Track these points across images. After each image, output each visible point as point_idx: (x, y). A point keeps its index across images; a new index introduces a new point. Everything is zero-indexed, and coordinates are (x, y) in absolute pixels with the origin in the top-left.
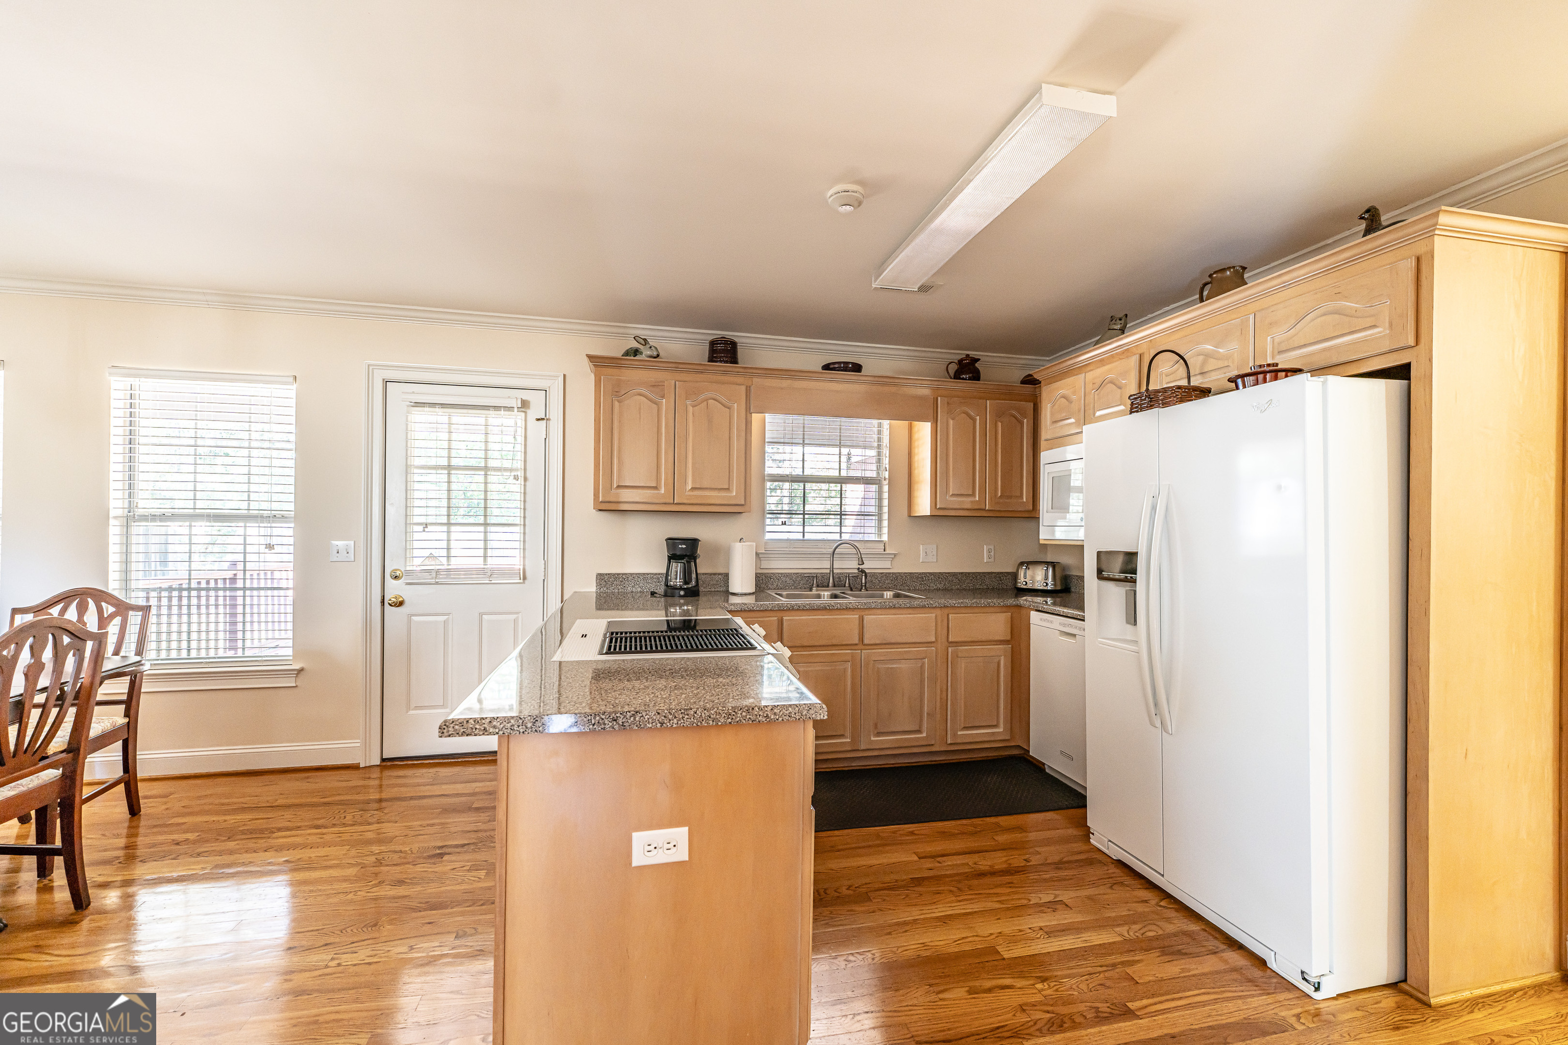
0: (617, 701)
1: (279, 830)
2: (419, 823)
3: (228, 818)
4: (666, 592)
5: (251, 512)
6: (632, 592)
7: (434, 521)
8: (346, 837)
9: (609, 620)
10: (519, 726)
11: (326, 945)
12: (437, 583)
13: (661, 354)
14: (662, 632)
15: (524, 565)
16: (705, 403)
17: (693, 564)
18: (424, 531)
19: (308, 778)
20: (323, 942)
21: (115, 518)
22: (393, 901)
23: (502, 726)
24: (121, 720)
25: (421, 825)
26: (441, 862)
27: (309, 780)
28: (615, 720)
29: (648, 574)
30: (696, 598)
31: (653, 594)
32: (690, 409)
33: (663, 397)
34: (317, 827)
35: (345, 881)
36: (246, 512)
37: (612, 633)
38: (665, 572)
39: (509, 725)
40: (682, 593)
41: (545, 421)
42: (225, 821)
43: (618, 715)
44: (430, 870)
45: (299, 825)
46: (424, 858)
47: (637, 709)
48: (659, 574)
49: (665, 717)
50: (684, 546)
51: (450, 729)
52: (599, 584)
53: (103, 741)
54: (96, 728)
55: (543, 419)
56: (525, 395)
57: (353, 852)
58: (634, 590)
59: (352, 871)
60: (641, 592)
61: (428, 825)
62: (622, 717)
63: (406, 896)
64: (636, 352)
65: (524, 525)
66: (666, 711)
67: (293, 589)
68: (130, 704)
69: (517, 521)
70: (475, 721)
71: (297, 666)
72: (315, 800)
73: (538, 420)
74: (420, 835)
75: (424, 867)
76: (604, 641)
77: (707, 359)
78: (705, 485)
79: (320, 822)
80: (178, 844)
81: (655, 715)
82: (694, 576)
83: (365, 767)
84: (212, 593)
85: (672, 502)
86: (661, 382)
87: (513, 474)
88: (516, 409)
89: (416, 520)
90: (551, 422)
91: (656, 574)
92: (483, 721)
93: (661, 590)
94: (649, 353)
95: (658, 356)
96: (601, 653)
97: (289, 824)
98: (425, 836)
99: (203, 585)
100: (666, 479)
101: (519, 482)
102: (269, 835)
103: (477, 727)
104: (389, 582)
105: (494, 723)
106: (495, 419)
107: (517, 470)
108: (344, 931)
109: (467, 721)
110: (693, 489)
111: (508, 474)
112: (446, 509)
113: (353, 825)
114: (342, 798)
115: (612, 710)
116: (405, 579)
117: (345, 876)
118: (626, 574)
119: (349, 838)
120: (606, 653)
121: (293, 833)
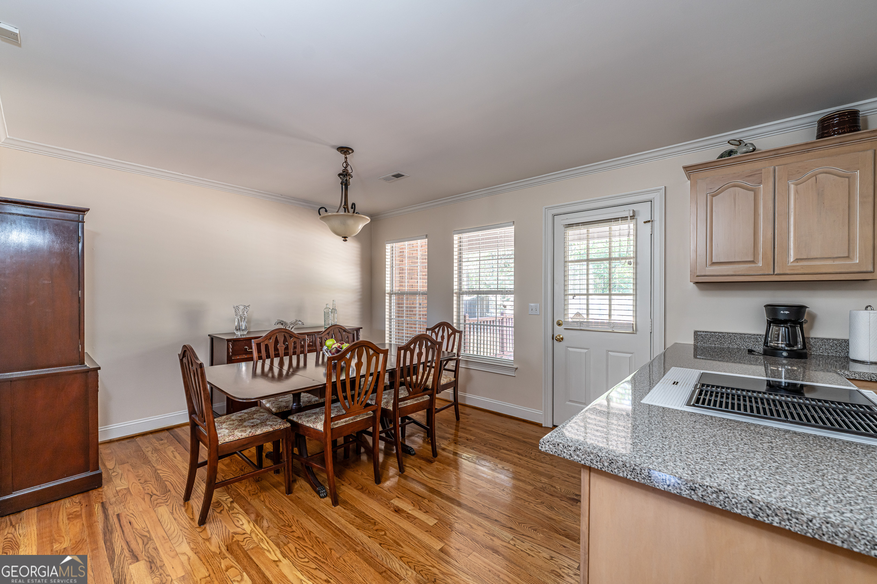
0: (698, 468)
1: (504, 449)
2: (567, 473)
3: (487, 434)
4: (765, 351)
5: (499, 289)
6: (729, 348)
7: (579, 293)
8: (530, 465)
9: (702, 371)
10: (597, 462)
11: (511, 528)
12: (581, 330)
13: (757, 147)
14: (759, 392)
15: (636, 321)
16: (815, 177)
17: (798, 329)
18: (573, 298)
19: (519, 424)
20: (510, 526)
21: (456, 293)
22: (546, 518)
23: (583, 457)
24: (453, 379)
25: (568, 475)
26: (576, 506)
27: (519, 426)
28: (694, 490)
29: (745, 334)
30: (803, 360)
31: (750, 351)
32: (792, 187)
33: (760, 183)
34: (519, 454)
35: (526, 492)
36: (497, 289)
37: (703, 385)
38: (764, 333)
39: (589, 458)
40: (785, 354)
41: (651, 222)
42: (485, 435)
43: (697, 486)
44: (569, 508)
45: (512, 449)
46: (567, 498)
47: (721, 488)
48: (758, 335)
49: (760, 509)
50: (787, 312)
51: (547, 446)
52: (696, 339)
53: (446, 386)
54: (444, 381)
55: (649, 221)
56: (635, 207)
57: (532, 476)
58: (731, 346)
59: (530, 488)
60: (737, 348)
61: (572, 476)
62: (702, 489)
63: (554, 520)
64: (730, 153)
65: (636, 294)
66: (761, 503)
67: (514, 327)
68: (456, 371)
69: (631, 292)
70: (563, 446)
71: (515, 366)
72: (520, 437)
73: (645, 222)
74: (567, 481)
75: (566, 504)
76: (694, 392)
77: (815, 138)
78: (813, 255)
79: (520, 451)
80: (467, 440)
81: (745, 502)
82: (800, 339)
83: (545, 427)
84: (489, 327)
85: (772, 273)
86: (757, 171)
87: (627, 261)
88: (629, 218)
89: (570, 292)
90: (655, 222)
91: (755, 335)
92: (570, 448)
93: (760, 348)
94: (745, 150)
95: (754, 150)
96: (688, 404)
97: (507, 447)
98: (569, 483)
99: (482, 323)
100: (764, 254)
101: (632, 265)
102: (499, 450)
103: (565, 451)
104: (556, 326)
105: (578, 453)
106: (616, 227)
107: (630, 258)
108: (520, 524)
109: (558, 444)
110: (797, 260)
111: (624, 261)
112: (586, 285)
113: (534, 460)
114: (532, 441)
115: (690, 478)
116: (564, 326)
117: (526, 489)
118: (723, 333)
119: (531, 467)
120: (693, 405)
121: (508, 453)
